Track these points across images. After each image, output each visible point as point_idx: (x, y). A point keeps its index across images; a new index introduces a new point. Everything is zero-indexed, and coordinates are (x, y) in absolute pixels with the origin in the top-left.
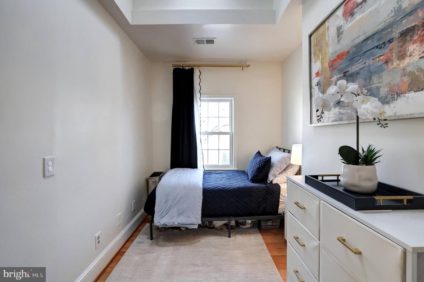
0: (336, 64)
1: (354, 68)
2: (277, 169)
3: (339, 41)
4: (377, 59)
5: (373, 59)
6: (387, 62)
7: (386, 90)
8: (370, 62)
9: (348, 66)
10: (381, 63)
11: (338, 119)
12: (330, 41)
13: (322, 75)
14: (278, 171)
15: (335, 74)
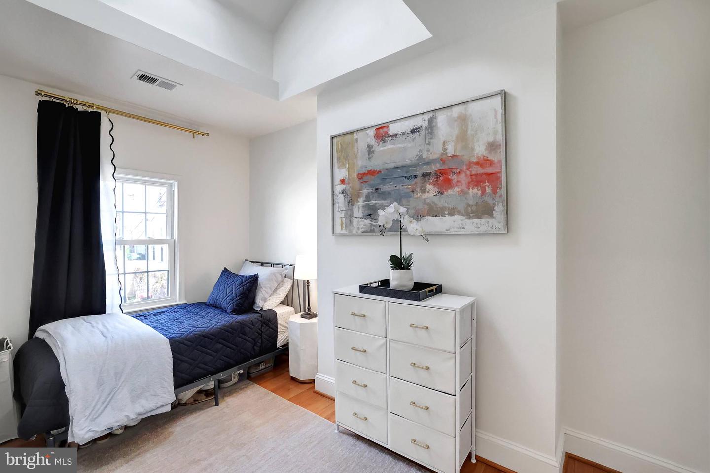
0: (365, 178)
1: (386, 188)
2: (266, 290)
3: (369, 158)
4: (406, 187)
5: (403, 186)
6: (413, 191)
7: (413, 211)
8: (400, 187)
9: (379, 184)
10: (408, 191)
11: (369, 230)
12: (360, 154)
13: (348, 184)
14: (267, 293)
15: (366, 188)
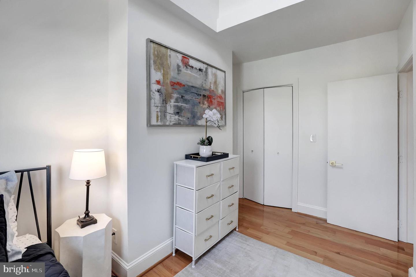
0: (175, 86)
3: (178, 73)
5: (195, 98)
6: (200, 103)
9: (184, 94)
11: (177, 123)
12: (172, 67)
13: (163, 86)
15: (176, 93)
